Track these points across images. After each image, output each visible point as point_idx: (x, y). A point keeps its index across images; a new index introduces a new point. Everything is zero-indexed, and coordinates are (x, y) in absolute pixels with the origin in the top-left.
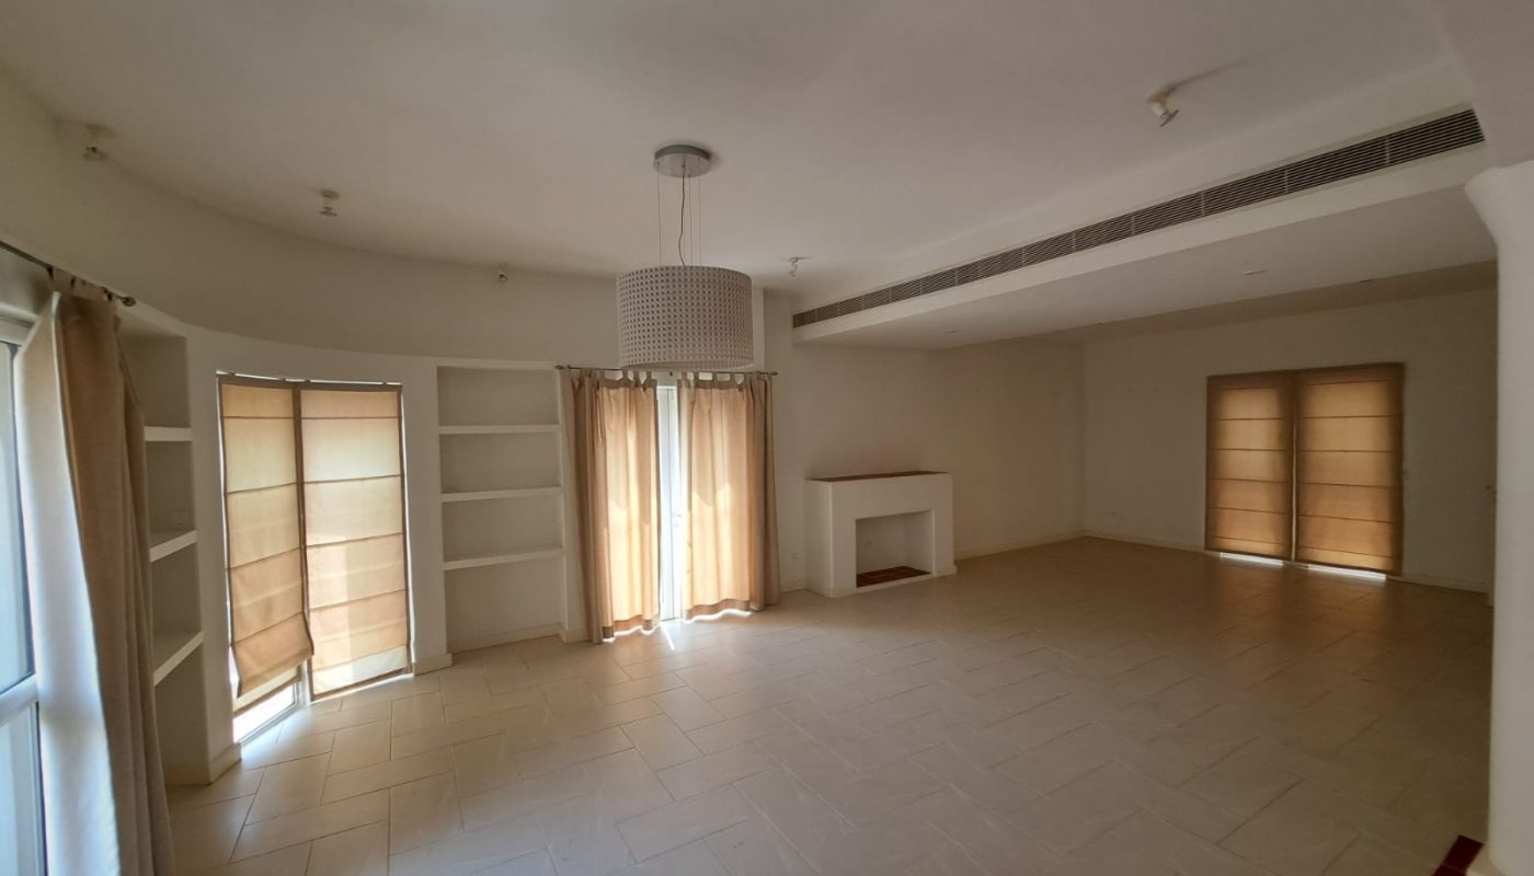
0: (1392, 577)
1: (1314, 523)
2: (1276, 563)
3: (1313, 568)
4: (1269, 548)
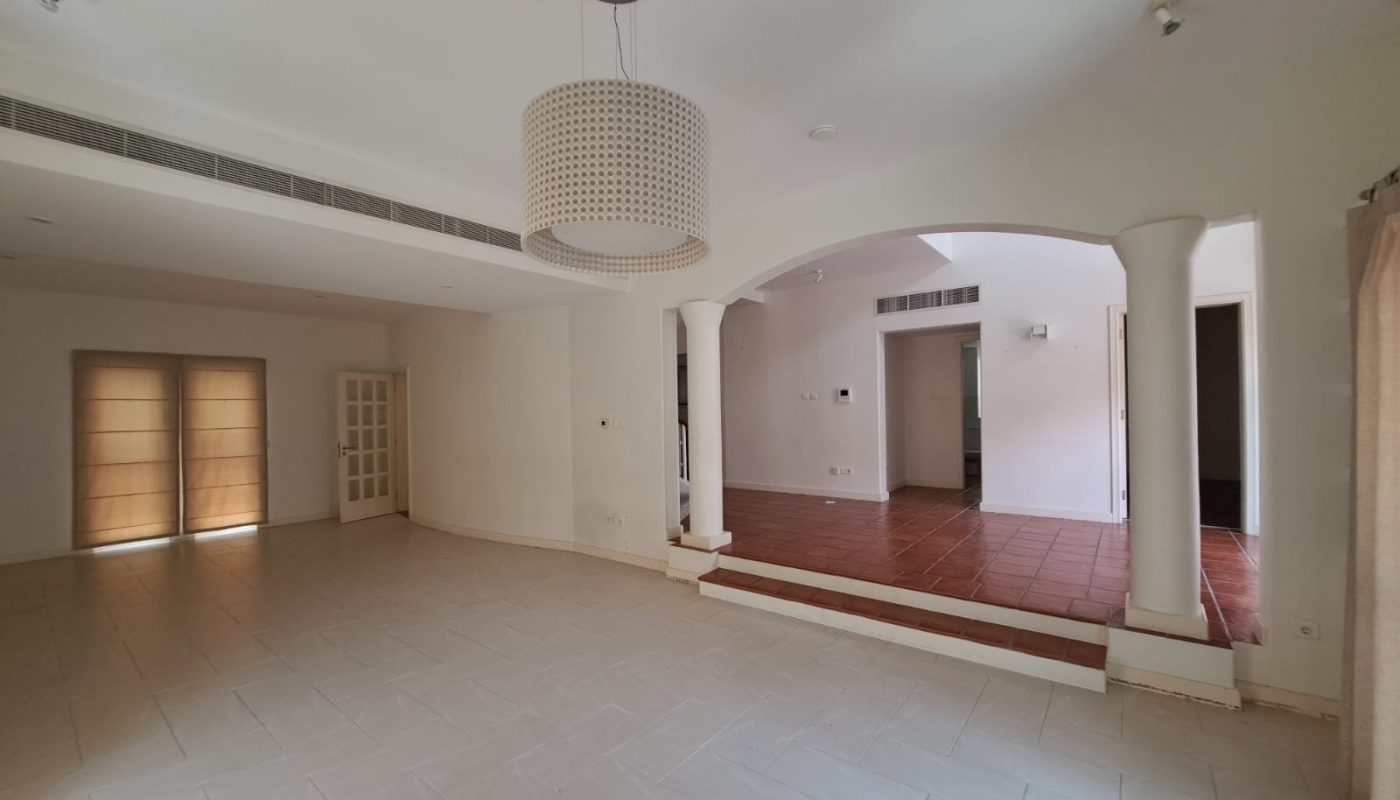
0: (264, 526)
1: (200, 495)
2: (165, 541)
3: (199, 536)
4: (156, 529)
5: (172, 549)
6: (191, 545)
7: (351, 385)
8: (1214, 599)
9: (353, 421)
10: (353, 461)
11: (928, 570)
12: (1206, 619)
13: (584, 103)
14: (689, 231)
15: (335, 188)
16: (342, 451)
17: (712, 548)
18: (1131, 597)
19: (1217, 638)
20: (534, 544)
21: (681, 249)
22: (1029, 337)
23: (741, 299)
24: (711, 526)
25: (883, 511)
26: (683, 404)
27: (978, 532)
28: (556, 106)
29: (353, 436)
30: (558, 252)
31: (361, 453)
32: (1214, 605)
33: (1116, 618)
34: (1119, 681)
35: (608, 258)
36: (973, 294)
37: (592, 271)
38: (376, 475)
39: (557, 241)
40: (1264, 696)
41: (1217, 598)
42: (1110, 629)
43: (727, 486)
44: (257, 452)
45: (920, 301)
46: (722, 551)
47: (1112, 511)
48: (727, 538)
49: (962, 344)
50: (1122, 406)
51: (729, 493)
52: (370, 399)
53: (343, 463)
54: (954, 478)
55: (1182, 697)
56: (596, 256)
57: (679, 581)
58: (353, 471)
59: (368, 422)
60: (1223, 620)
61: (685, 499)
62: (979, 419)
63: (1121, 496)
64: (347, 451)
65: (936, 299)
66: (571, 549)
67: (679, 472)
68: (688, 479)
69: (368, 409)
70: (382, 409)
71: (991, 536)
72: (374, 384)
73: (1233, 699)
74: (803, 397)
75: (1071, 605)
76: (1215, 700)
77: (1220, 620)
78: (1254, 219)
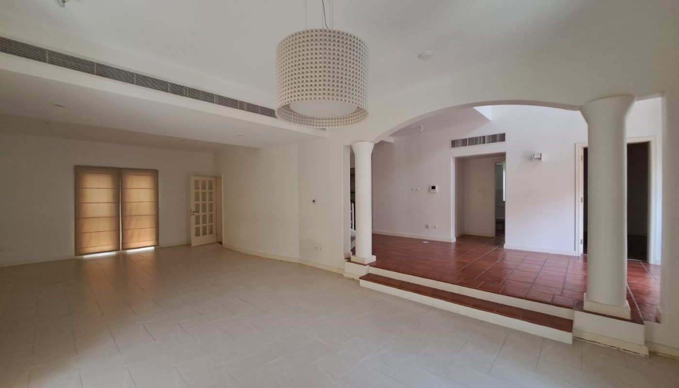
0: (157, 247)
1: (129, 232)
2: (114, 253)
3: (129, 251)
4: (110, 247)
5: (117, 257)
6: (125, 256)
7: (197, 182)
8: (633, 298)
9: (197, 199)
10: (197, 218)
11: (476, 278)
12: (629, 308)
13: (308, 41)
14: (359, 105)
15: (189, 88)
16: (192, 213)
17: (366, 263)
18: (587, 295)
19: (635, 318)
20: (280, 259)
21: (353, 115)
22: (532, 160)
23: (382, 141)
24: (366, 252)
25: (453, 247)
26: (353, 193)
27: (503, 259)
28: (294, 43)
29: (197, 206)
30: (292, 116)
31: (201, 214)
32: (633, 301)
33: (579, 305)
34: (579, 338)
35: (317, 119)
36: (502, 137)
37: (308, 126)
38: (208, 225)
39: (291, 111)
40: (662, 350)
41: (635, 297)
42: (575, 311)
43: (374, 233)
44: (154, 213)
45: (474, 141)
46: (371, 265)
47: (575, 250)
48: (374, 259)
49: (495, 163)
50: (582, 195)
51: (375, 236)
52: (205, 189)
53: (193, 219)
54: (490, 231)
55: (614, 348)
56: (311, 118)
57: (349, 279)
58: (197, 223)
59: (204, 199)
60: (638, 309)
61: (353, 239)
62: (504, 202)
63: (580, 242)
64: (194, 213)
65: (482, 140)
66: (297, 261)
67: (350, 226)
68: (355, 229)
69: (204, 194)
70: (211, 193)
71: (510, 262)
72: (207, 182)
73: (644, 351)
74: (412, 190)
75: (553, 298)
76: (634, 351)
77: (637, 310)
78: (662, 96)
